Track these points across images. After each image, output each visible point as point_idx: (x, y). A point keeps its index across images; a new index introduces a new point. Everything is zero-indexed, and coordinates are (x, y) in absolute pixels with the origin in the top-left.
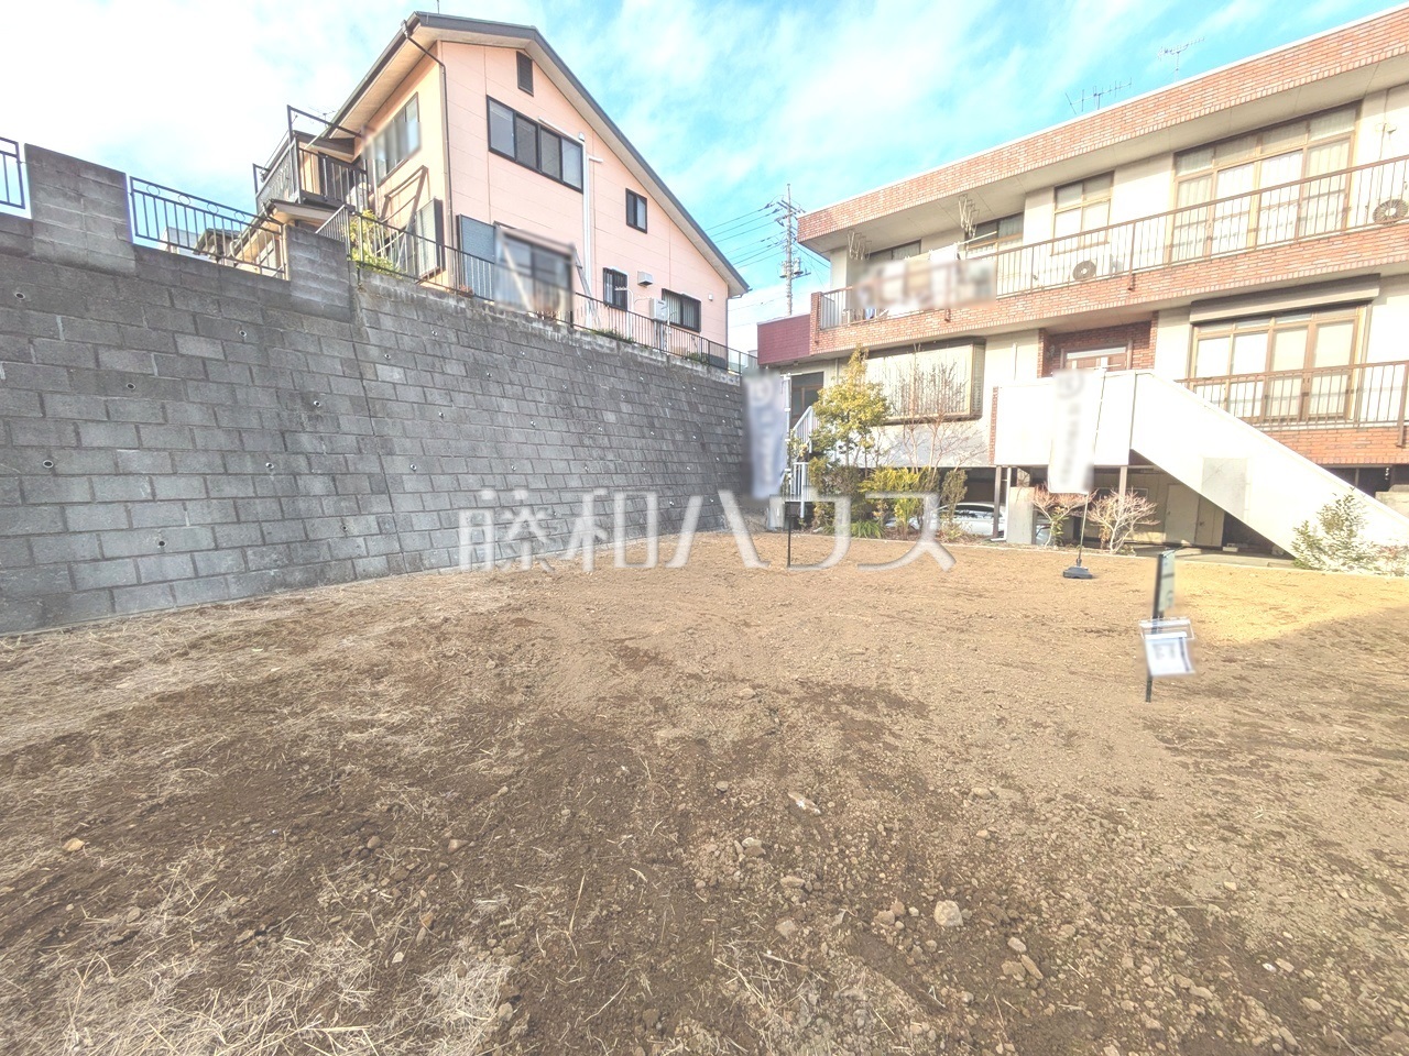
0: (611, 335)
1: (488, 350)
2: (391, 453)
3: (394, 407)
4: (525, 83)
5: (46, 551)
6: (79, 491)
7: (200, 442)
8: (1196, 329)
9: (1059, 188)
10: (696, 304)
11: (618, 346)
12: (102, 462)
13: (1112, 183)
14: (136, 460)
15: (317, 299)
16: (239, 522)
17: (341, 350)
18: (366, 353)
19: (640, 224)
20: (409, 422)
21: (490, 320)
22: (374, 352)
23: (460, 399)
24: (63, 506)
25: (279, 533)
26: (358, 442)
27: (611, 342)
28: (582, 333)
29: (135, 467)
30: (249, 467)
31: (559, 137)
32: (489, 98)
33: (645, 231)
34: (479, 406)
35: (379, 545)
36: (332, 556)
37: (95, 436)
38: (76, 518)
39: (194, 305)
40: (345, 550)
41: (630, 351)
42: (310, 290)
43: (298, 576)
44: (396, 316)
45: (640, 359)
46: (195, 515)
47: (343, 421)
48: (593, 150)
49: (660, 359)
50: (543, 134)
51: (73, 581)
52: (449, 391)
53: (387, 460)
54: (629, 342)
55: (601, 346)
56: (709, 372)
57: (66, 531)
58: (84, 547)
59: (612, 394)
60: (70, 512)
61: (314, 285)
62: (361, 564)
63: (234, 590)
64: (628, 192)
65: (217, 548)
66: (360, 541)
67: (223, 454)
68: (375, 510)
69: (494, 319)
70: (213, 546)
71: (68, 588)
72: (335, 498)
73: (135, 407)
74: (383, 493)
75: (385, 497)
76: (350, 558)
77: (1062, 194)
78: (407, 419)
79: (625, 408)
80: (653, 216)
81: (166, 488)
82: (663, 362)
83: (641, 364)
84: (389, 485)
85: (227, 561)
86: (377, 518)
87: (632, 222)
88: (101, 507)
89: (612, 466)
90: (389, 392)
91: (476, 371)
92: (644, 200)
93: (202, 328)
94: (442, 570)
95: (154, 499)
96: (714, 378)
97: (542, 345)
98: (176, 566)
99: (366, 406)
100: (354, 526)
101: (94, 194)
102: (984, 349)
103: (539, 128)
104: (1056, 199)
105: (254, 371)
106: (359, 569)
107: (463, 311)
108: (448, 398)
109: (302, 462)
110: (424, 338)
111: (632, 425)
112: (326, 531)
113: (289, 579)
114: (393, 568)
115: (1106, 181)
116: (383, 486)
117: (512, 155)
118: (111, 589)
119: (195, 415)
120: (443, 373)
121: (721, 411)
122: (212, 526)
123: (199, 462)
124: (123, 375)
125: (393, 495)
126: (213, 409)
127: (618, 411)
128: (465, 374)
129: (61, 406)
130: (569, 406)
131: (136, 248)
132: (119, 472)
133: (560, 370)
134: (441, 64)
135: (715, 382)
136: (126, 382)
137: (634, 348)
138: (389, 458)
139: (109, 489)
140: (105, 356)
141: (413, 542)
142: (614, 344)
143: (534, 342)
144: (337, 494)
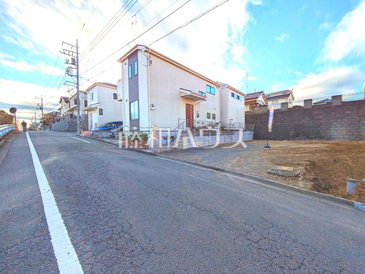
5: (328, 134)
6: (332, 129)
12: (335, 126)
16: (350, 132)
25: (356, 134)
30: (353, 126)
37: (334, 123)
39: (348, 107)
43: (358, 139)
46: (344, 131)
51: (330, 137)
58: (332, 134)
60: (331, 131)
67: (349, 124)
70: (346, 135)
73: (339, 120)
93: (349, 110)
95: (339, 129)
98: (341, 137)
101: (338, 98)
105: (356, 114)
118: (334, 138)
123: (345, 125)
124: (338, 117)
126: (348, 119)
129: (332, 121)
131: (342, 102)
132: (336, 127)
139: (335, 129)
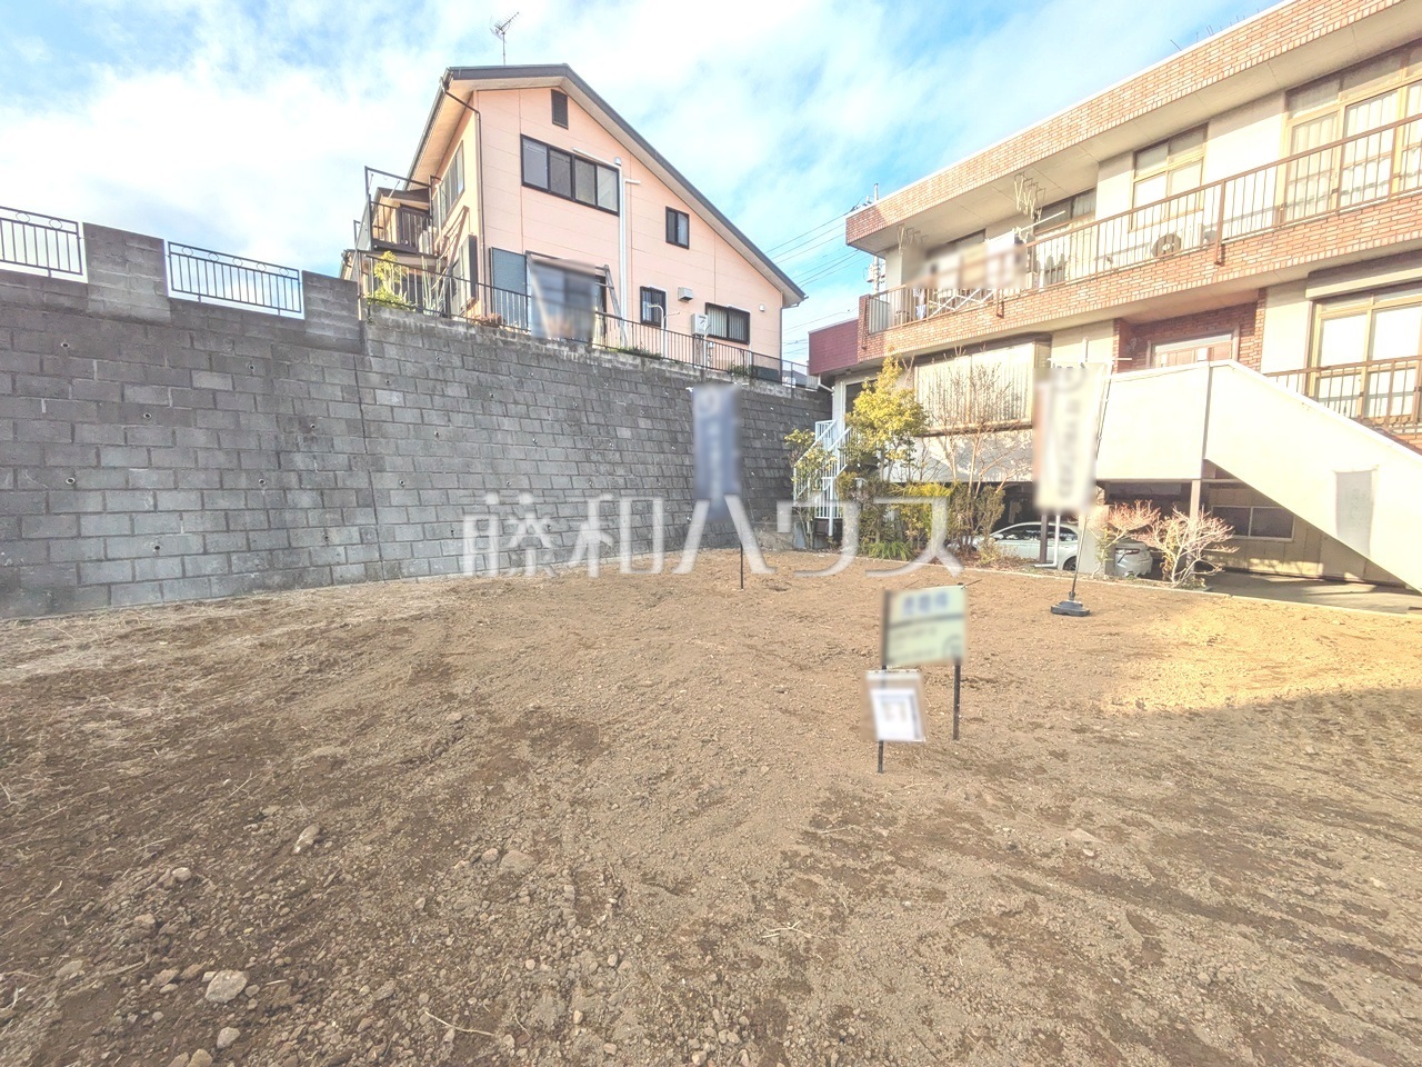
0: (635, 352)
1: (494, 372)
2: (381, 470)
3: (389, 428)
4: (560, 118)
5: (60, 552)
6: (92, 503)
7: (202, 462)
8: (1319, 306)
9: (1138, 153)
10: (745, 316)
11: (643, 363)
13: (1205, 138)
14: (143, 477)
15: (329, 333)
16: (228, 531)
17: (344, 378)
18: (367, 380)
19: (682, 240)
20: (404, 441)
21: (501, 344)
22: (375, 378)
23: (458, 419)
24: (78, 515)
25: (263, 541)
26: (349, 460)
27: (634, 359)
28: (601, 352)
29: (142, 483)
30: (243, 482)
31: (594, 164)
32: (523, 137)
33: (687, 247)
34: (478, 425)
35: (358, 553)
36: (311, 563)
37: (112, 457)
38: (89, 525)
39: (212, 345)
40: (326, 557)
41: (657, 366)
42: (323, 327)
43: (277, 579)
44: (401, 345)
45: (668, 374)
46: (191, 523)
47: (337, 442)
48: (630, 172)
49: (692, 373)
50: (577, 162)
51: (79, 577)
52: (447, 413)
53: (376, 477)
54: (657, 357)
55: (623, 363)
56: (752, 384)
57: (79, 536)
58: (91, 549)
59: (630, 410)
60: (84, 521)
61: (327, 322)
62: (338, 571)
63: (215, 589)
64: (669, 210)
65: (205, 553)
66: (341, 550)
67: (222, 471)
68: (358, 522)
69: (505, 343)
70: (201, 551)
71: (74, 582)
72: (321, 511)
73: (150, 433)
74: (368, 506)
75: (371, 510)
76: (329, 565)
77: (1143, 159)
78: (402, 439)
79: (643, 423)
80: (697, 232)
81: (167, 500)
82: (695, 377)
83: (669, 379)
84: (376, 498)
85: (212, 565)
86: (360, 530)
87: (673, 237)
88: (109, 516)
89: (621, 481)
90: (386, 414)
91: (479, 393)
92: (687, 216)
93: (216, 364)
94: (420, 579)
95: (155, 510)
96: (758, 391)
97: (553, 365)
98: (167, 568)
99: (361, 428)
100: (336, 536)
101: (138, 259)
102: (1050, 346)
103: (574, 158)
104: (1135, 166)
105: (258, 398)
106: (336, 575)
107: (473, 336)
108: (446, 418)
109: (293, 478)
110: (427, 363)
111: (650, 439)
112: (309, 540)
113: (268, 582)
114: (370, 575)
115: (1199, 136)
116: (369, 500)
117: (546, 187)
118: (109, 585)
119: (200, 438)
120: (443, 396)
121: (762, 425)
122: (204, 534)
123: (199, 479)
124: (142, 407)
125: (379, 509)
126: (216, 434)
127: (635, 426)
128: (466, 395)
129: (88, 433)
130: (578, 423)
131: (171, 301)
132: (128, 488)
133: (572, 388)
134: (477, 112)
135: (758, 394)
136: (143, 413)
137: (661, 364)
138: (379, 474)
139: (115, 502)
140: (129, 392)
141: (392, 552)
142: (638, 361)
143: (545, 363)
144: (324, 507)
